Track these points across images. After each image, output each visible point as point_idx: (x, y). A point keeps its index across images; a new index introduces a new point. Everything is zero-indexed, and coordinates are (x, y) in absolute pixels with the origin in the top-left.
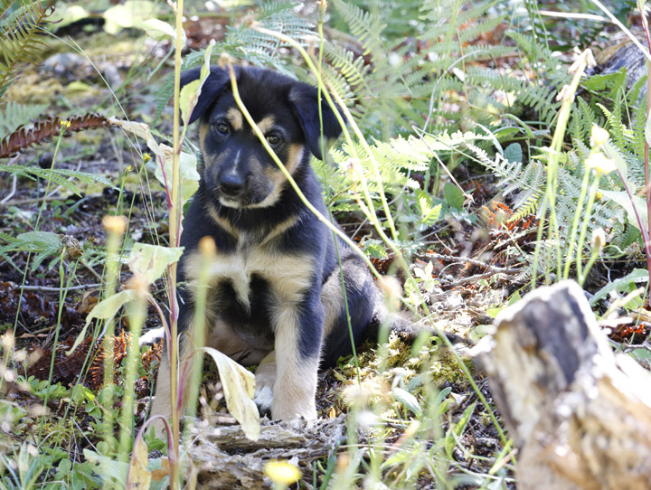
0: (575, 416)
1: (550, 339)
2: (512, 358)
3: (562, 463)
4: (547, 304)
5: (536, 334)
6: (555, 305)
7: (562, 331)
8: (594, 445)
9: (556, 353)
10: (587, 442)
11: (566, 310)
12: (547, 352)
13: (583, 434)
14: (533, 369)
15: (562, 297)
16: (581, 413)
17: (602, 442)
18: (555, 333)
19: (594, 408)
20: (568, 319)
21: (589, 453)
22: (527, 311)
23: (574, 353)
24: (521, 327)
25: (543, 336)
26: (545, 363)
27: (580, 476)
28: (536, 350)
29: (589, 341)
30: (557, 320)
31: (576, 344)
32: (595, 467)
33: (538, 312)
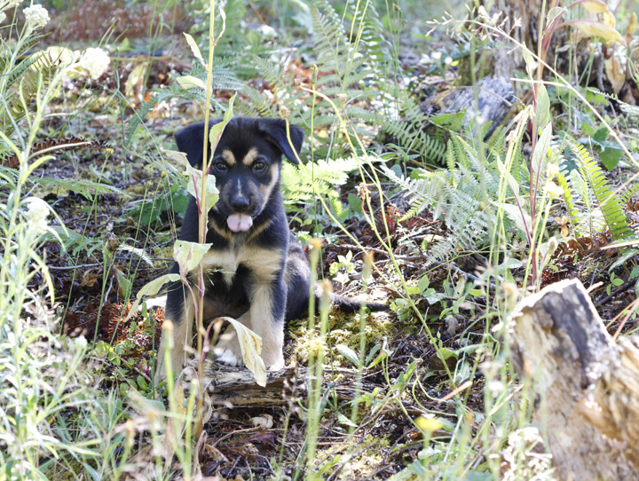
0: (602, 379)
1: (565, 322)
2: (531, 334)
3: (589, 413)
4: (561, 295)
5: (553, 318)
6: (566, 297)
7: (573, 316)
8: (618, 401)
9: (569, 331)
10: (612, 398)
11: (576, 300)
12: (562, 331)
13: (608, 393)
14: (550, 343)
15: (571, 291)
16: (607, 378)
17: (624, 399)
18: (567, 317)
19: (619, 374)
20: (577, 307)
21: (613, 407)
22: (545, 301)
23: (583, 332)
24: (542, 312)
25: (558, 319)
26: (561, 339)
27: (602, 422)
28: (554, 330)
29: (593, 322)
30: (569, 307)
31: (584, 325)
32: (617, 417)
33: (554, 301)
